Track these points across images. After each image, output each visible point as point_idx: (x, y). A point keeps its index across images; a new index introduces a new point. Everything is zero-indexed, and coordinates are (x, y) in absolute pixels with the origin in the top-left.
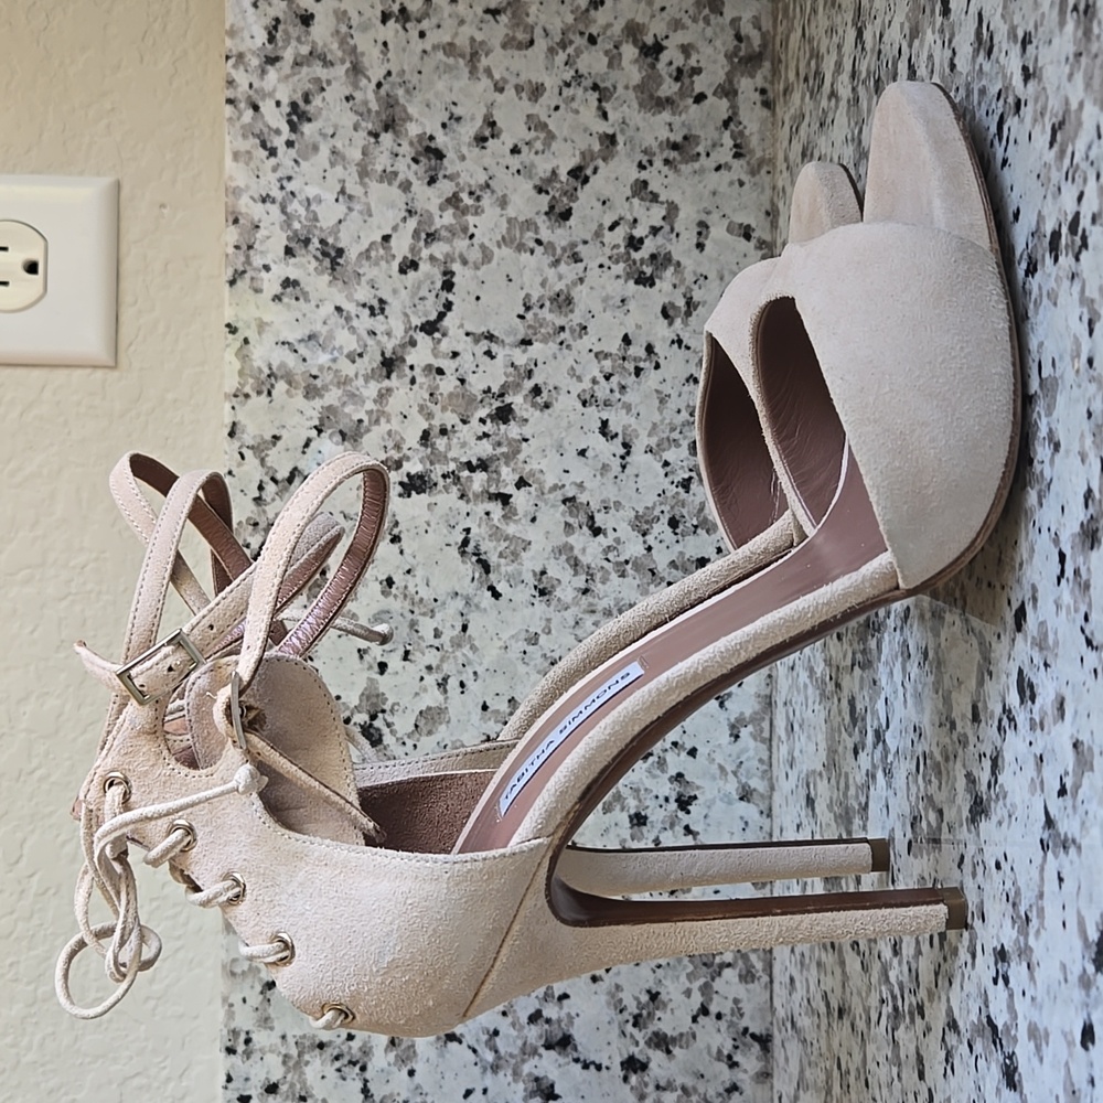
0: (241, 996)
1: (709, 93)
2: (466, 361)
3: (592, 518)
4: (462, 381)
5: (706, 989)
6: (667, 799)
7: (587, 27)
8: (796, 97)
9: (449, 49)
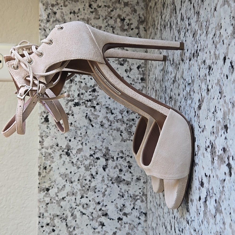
0: (41, 206)
1: (134, 28)
2: (87, 80)
3: (111, 111)
4: (86, 84)
5: (134, 204)
6: (126, 166)
7: (110, 15)
8: (151, 29)
9: (83, 19)
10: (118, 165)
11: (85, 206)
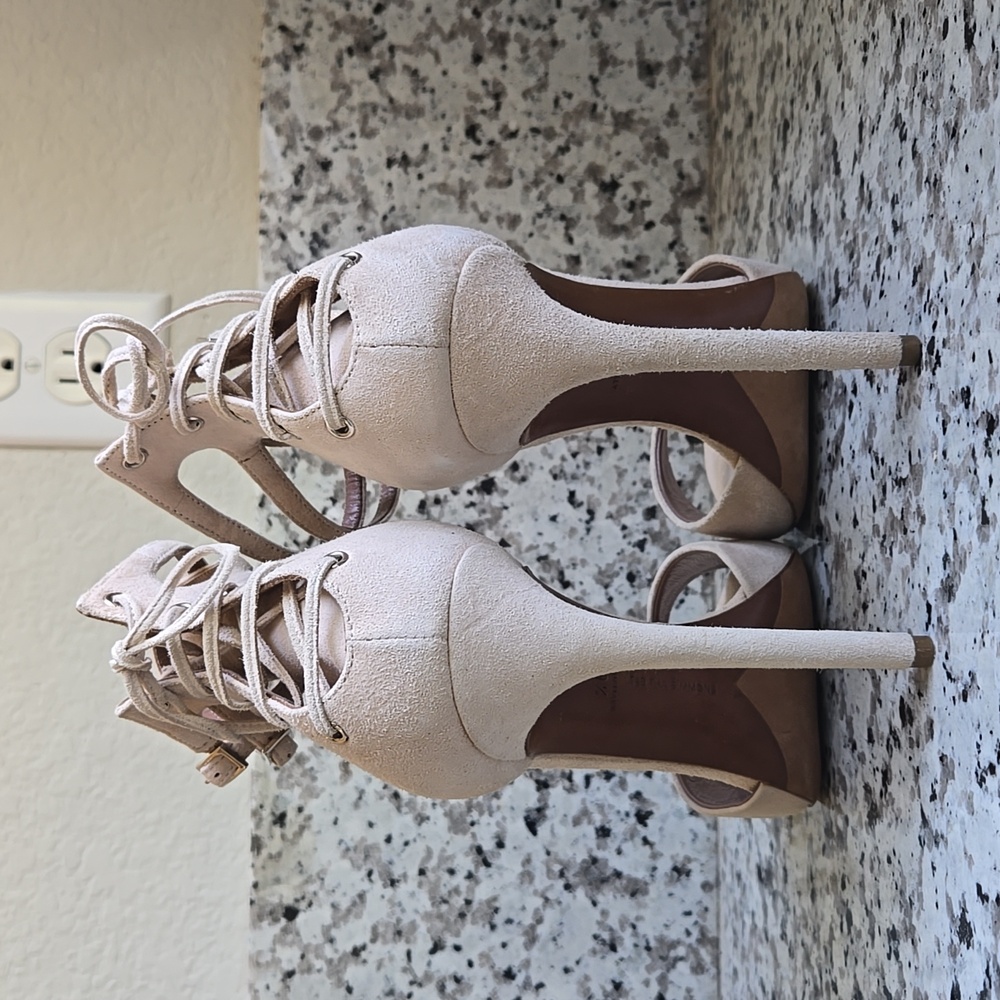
0: (264, 983)
1: (657, 220)
3: (561, 573)
5: (663, 980)
6: (627, 814)
7: (556, 168)
8: (728, 224)
9: (443, 188)
10: (592, 808)
11: (451, 986)
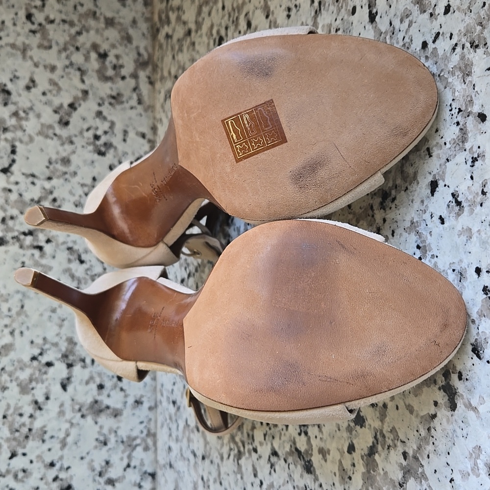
1: (127, 76)
2: (22, 186)
3: (80, 256)
4: (21, 195)
5: (130, 457)
6: (113, 377)
7: (75, 42)
9: (13, 46)
10: (95, 375)
11: (21, 475)
